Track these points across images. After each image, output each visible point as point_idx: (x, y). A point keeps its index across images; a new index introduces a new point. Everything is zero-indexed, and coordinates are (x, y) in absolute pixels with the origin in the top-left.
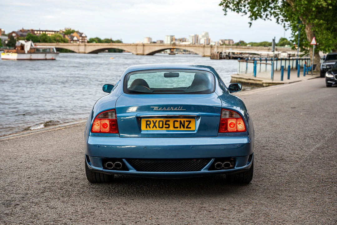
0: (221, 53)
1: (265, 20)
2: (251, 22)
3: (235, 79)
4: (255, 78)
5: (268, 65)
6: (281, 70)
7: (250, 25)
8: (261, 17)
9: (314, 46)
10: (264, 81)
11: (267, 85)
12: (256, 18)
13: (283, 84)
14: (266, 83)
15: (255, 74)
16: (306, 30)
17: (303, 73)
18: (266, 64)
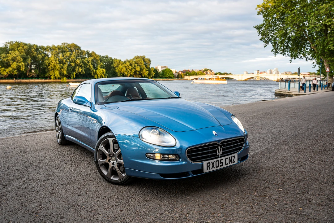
0: (282, 79)
1: (300, 59)
2: (291, 60)
3: (277, 92)
4: (289, 91)
5: (296, 84)
6: (309, 87)
7: (291, 62)
8: (298, 57)
9: (328, 72)
10: (294, 93)
11: (295, 95)
12: (295, 58)
13: (305, 94)
14: (294, 94)
15: (289, 89)
16: (324, 64)
17: (321, 88)
18: (295, 83)
